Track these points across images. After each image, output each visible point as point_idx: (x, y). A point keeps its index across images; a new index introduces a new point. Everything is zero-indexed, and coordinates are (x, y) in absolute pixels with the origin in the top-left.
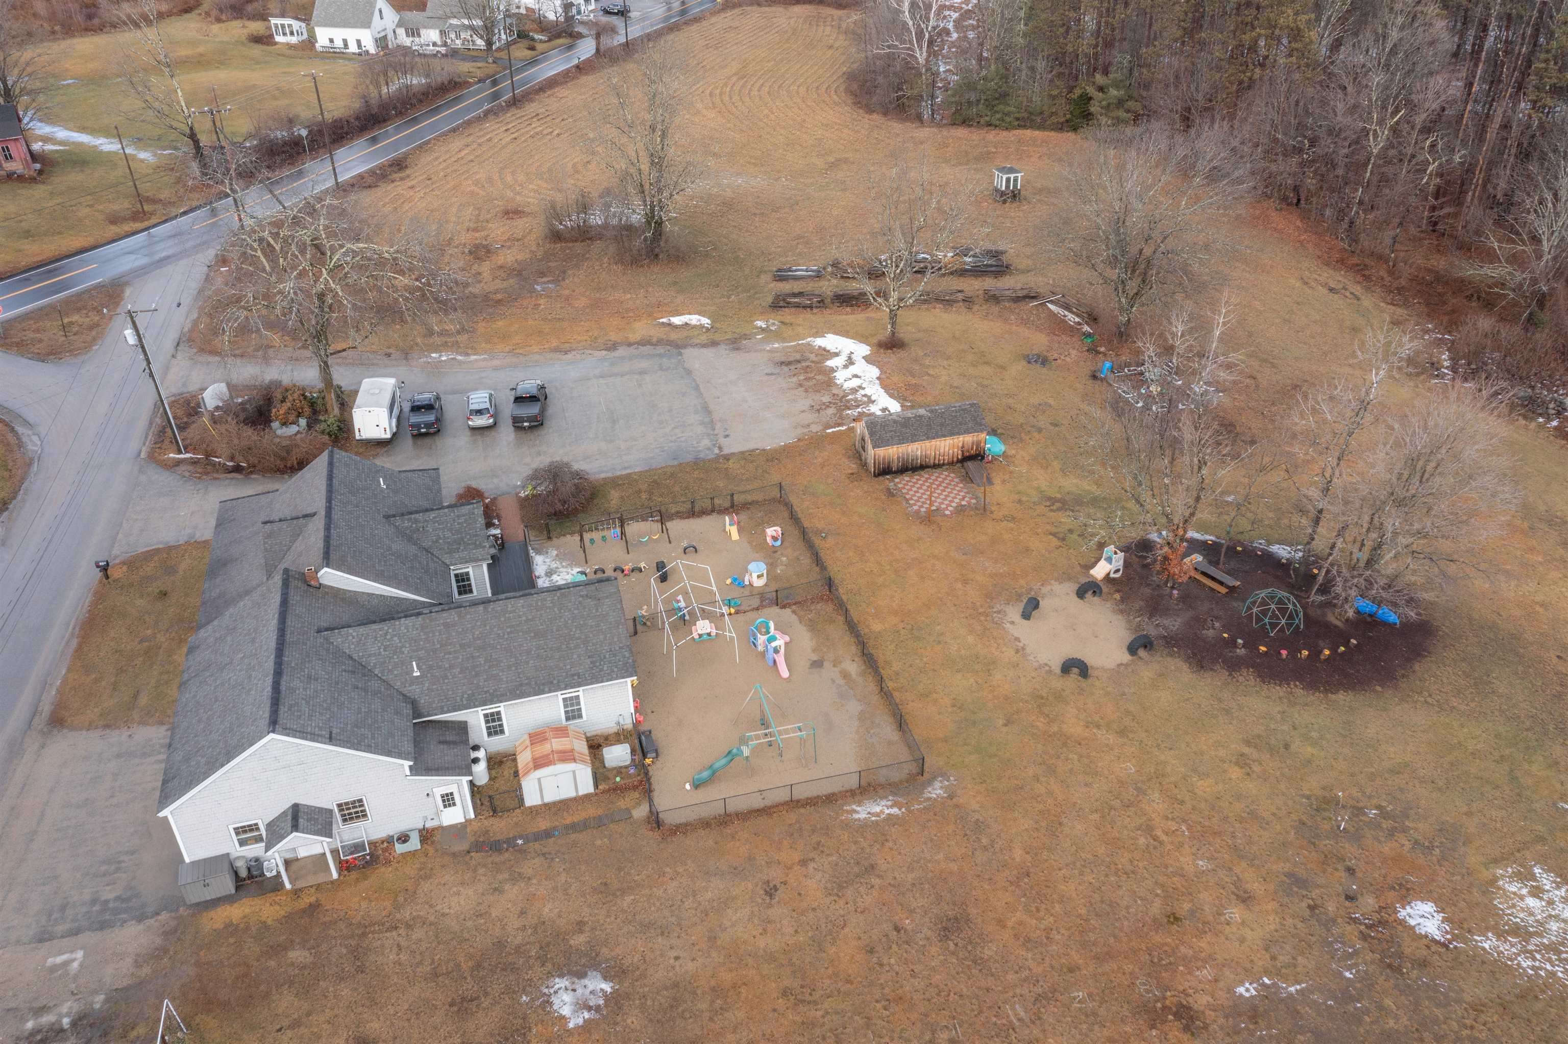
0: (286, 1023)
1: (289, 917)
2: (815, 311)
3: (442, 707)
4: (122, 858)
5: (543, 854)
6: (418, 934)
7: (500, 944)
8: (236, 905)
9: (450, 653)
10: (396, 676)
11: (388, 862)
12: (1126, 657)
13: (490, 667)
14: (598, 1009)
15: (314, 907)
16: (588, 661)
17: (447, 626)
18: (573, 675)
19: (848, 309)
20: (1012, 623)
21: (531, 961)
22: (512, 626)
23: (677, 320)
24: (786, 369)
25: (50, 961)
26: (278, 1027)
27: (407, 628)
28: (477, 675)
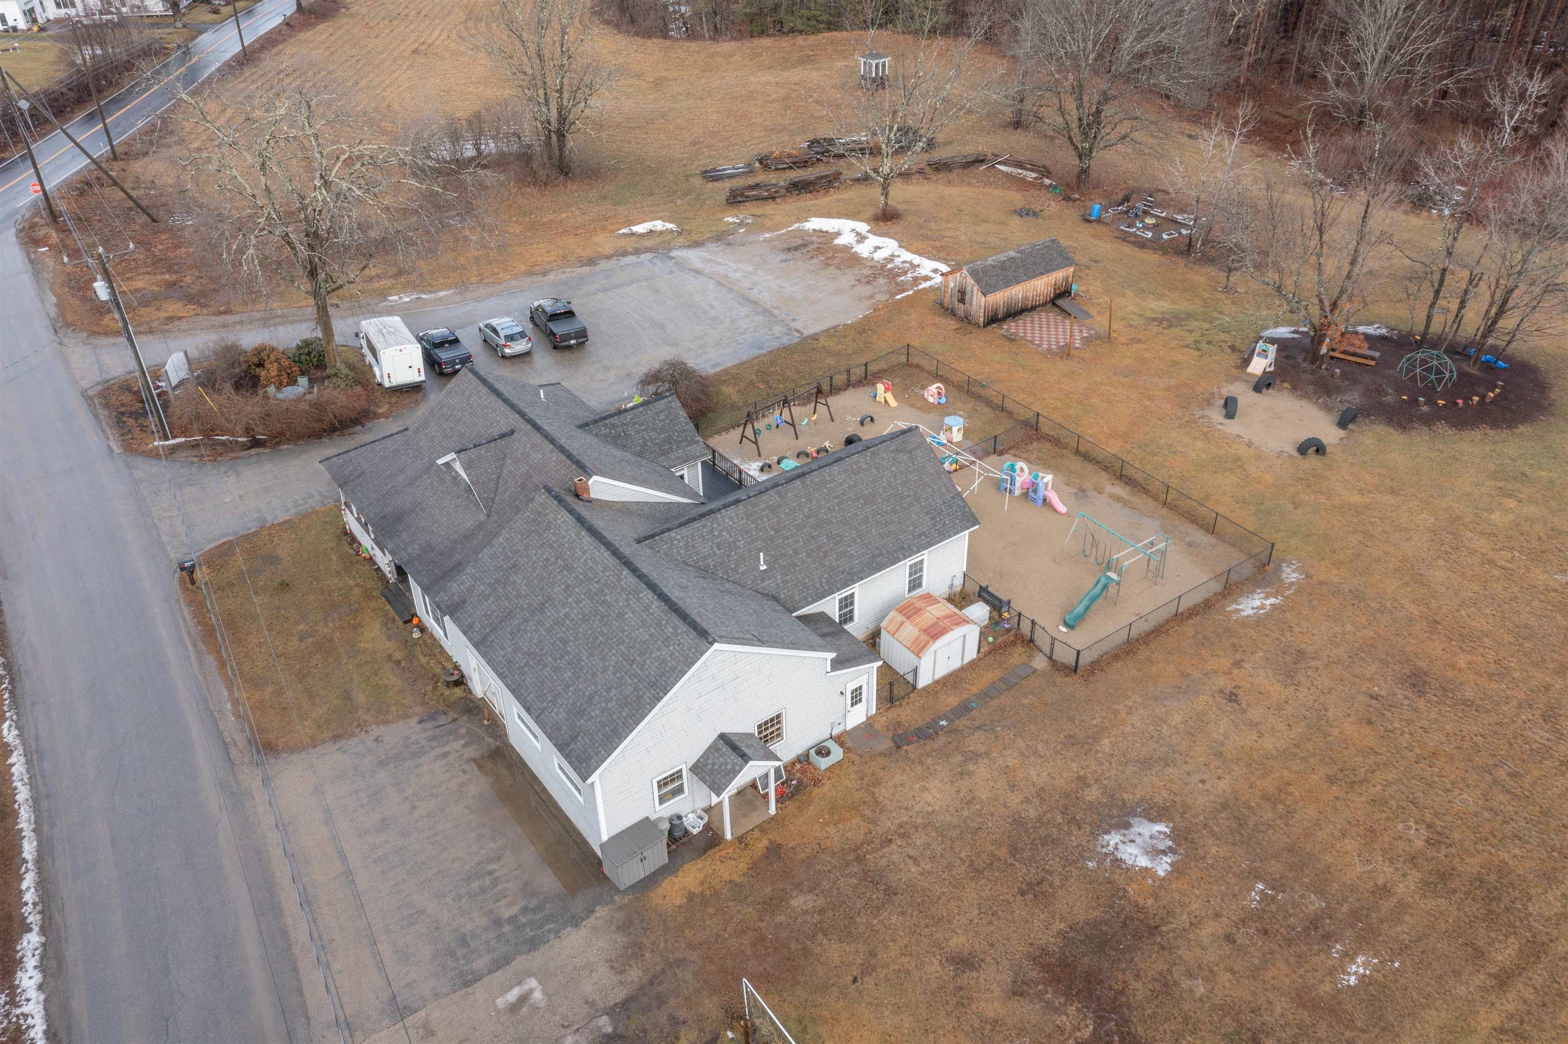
0: (856, 972)
1: (754, 866)
2: (778, 200)
3: (805, 598)
4: (490, 867)
5: (979, 727)
6: (920, 839)
7: (1018, 821)
8: (680, 874)
9: (787, 538)
10: (743, 574)
11: (817, 782)
12: (1342, 433)
13: (835, 544)
14: (1171, 850)
15: (774, 850)
16: (928, 518)
17: (772, 509)
18: (920, 536)
19: (809, 195)
20: (1221, 424)
21: (1066, 828)
22: (837, 497)
23: (640, 229)
24: (798, 254)
25: (500, 1002)
26: (851, 979)
27: (731, 519)
28: (825, 556)
